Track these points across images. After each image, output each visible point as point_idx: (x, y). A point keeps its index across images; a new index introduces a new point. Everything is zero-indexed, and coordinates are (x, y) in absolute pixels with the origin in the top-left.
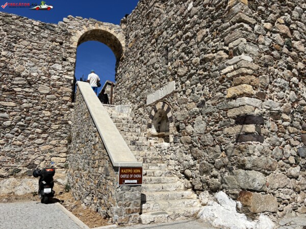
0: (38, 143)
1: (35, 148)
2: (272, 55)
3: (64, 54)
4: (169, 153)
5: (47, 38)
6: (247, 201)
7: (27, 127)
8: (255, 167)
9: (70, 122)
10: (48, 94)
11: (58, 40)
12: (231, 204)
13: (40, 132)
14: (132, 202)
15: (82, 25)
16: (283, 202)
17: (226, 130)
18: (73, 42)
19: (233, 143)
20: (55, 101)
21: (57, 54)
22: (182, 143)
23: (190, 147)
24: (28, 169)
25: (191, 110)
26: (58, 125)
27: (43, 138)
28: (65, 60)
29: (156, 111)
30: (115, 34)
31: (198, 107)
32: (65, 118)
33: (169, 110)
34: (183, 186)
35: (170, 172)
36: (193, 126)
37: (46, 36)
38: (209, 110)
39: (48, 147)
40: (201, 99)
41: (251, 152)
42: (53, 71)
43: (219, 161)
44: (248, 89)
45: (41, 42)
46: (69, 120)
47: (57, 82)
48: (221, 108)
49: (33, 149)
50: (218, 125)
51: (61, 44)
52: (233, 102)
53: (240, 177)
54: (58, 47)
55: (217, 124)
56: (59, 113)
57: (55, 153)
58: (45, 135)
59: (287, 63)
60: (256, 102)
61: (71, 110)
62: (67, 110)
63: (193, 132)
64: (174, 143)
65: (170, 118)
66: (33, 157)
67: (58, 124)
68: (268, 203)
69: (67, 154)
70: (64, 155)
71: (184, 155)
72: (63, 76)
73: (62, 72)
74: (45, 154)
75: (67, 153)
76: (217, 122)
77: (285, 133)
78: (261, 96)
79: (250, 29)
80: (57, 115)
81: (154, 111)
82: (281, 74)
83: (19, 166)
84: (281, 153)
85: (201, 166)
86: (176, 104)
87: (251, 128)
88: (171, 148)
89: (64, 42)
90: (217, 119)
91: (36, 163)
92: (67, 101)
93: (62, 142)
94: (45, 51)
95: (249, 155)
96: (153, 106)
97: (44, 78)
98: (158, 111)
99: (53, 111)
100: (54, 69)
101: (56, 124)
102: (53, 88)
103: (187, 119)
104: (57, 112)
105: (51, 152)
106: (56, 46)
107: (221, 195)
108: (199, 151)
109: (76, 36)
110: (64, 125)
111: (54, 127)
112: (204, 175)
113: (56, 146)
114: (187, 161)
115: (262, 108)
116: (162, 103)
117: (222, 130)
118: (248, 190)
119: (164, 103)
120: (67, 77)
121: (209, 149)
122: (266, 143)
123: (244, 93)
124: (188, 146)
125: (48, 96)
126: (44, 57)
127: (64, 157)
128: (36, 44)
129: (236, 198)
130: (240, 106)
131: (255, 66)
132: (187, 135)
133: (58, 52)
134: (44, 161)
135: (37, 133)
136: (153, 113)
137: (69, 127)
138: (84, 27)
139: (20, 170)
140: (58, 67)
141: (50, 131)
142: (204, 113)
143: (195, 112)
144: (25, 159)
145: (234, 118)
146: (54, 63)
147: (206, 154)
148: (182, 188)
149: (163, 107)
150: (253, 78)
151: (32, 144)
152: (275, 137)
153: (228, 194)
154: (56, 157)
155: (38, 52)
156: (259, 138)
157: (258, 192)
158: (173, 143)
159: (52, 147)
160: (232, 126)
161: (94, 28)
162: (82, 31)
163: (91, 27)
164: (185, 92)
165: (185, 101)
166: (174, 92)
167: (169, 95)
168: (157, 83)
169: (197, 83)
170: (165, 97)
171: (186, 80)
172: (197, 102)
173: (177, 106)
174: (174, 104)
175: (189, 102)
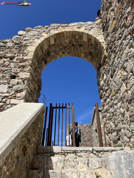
11: (8, 55)
15: (41, 33)
18: (28, 53)
21: (4, 71)
28: (14, 77)
51: (12, 58)
54: (7, 63)
73: (7, 95)
89: (16, 55)
106: (5, 62)
109: (32, 46)
120: (13, 101)
133: (6, 69)
138: (44, 34)
140: (3, 88)
161: (56, 32)
162: (40, 39)
163: (53, 32)
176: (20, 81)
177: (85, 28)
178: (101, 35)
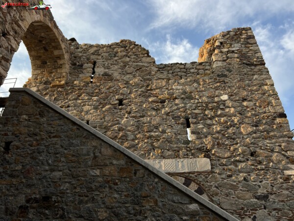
25: (248, 201)
30: (64, 51)
33: (200, 191)
36: (254, 220)
86: (217, 187)
103: (242, 210)
109: (30, 15)
119: (188, 180)
143: (255, 204)
149: (186, 184)
161: (49, 25)
163: (47, 21)
164: (230, 176)
165: (234, 188)
166: (208, 171)
167: (200, 173)
168: (168, 150)
169: (249, 172)
170: (189, 173)
171: (230, 165)
172: (255, 193)
173: (218, 190)
174: (211, 186)
175: (241, 190)
177: (65, 47)
178: (69, 66)
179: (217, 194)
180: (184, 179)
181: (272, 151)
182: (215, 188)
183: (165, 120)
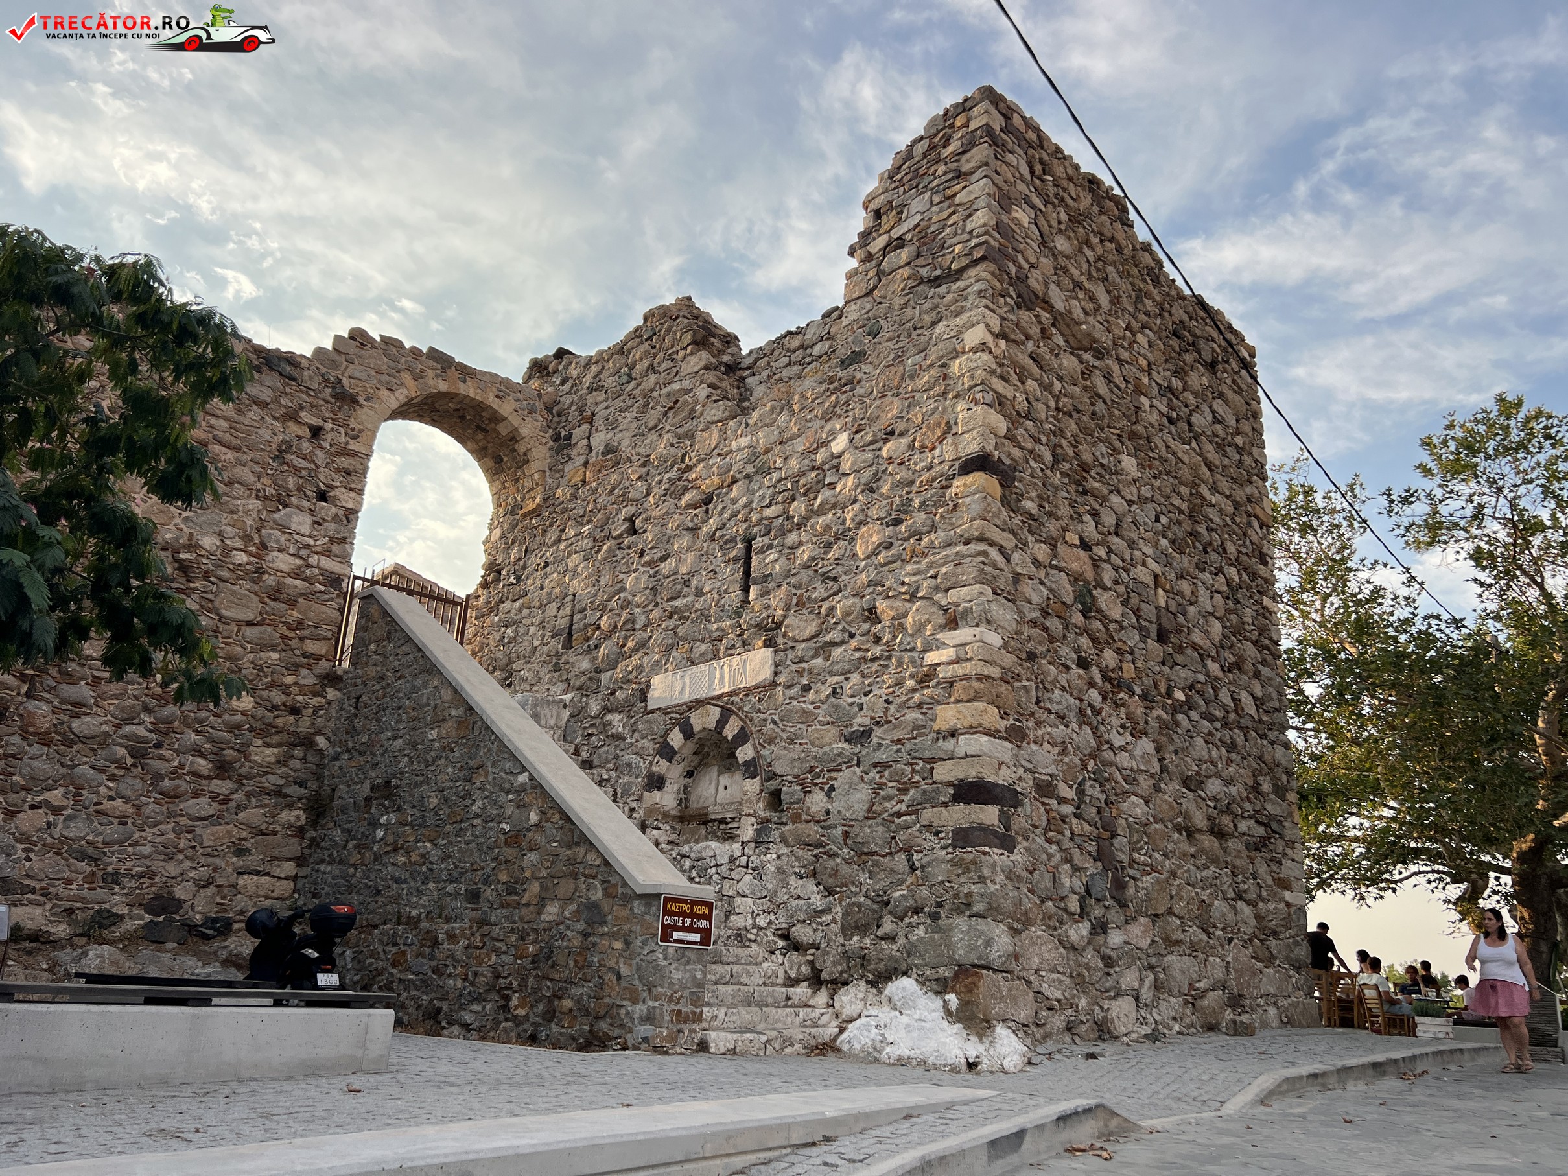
0: (195, 812)
1: (178, 834)
2: (1046, 629)
3: (323, 476)
4: (734, 875)
5: (263, 405)
6: (970, 991)
7: (158, 746)
8: (993, 912)
9: (321, 741)
10: (249, 623)
11: (306, 417)
12: (929, 1007)
13: (206, 772)
14: (686, 993)
15: (399, 372)
16: (1048, 1004)
17: (927, 815)
18: (361, 431)
19: (944, 848)
20: (275, 656)
21: (298, 470)
22: (787, 845)
23: (815, 856)
24: (148, 918)
25: (827, 749)
26: (276, 750)
27: (215, 797)
28: (322, 496)
29: (688, 733)
30: (515, 420)
31: (848, 741)
32: (304, 725)
33: (742, 737)
34: (781, 974)
35: (739, 935)
36: (828, 795)
37: (266, 395)
38: (881, 756)
39: (228, 832)
40: (859, 720)
41: (986, 872)
42: (275, 537)
43: (903, 896)
44: (991, 716)
45: (242, 419)
46: (319, 733)
47: (289, 581)
48: (917, 755)
49: (171, 836)
50: (906, 798)
51: (316, 432)
52: (949, 744)
53: (957, 936)
54: (306, 446)
55: (903, 797)
56: (284, 705)
57: (254, 859)
58: (223, 786)
59: (1077, 651)
60: (1004, 749)
61: (331, 693)
62: (316, 694)
63: (828, 812)
64: (758, 844)
65: (746, 763)
66: (172, 869)
67: (279, 745)
68: (1015, 1000)
69: (298, 866)
70: (289, 868)
71: (793, 880)
72: (313, 560)
73: (311, 542)
74: (217, 861)
75: (300, 861)
76: (904, 791)
77: (1063, 833)
78: (1016, 735)
79: (1000, 560)
80: (275, 707)
81: (683, 732)
82: (1063, 679)
83: (117, 901)
84: (1049, 884)
85: (846, 914)
86: (775, 723)
87: (990, 814)
88: (744, 860)
89: (328, 426)
90: (905, 783)
91: (180, 893)
92: (317, 658)
93: (285, 816)
94: (258, 455)
95: (982, 880)
96: (680, 716)
97: (241, 558)
98: (696, 737)
99: (264, 694)
100: (281, 527)
101: (267, 745)
102: (272, 603)
103: (810, 772)
104: (277, 697)
105: (240, 852)
106: (300, 438)
107: (903, 987)
108: (845, 870)
109: (372, 409)
110: (298, 752)
111: (261, 754)
112: (856, 938)
113: (263, 834)
114: (799, 897)
115: (1015, 766)
116: (717, 711)
117: (916, 812)
118: (974, 966)
119: (726, 713)
120: (326, 563)
121: (876, 864)
122: (1019, 857)
123: (980, 725)
124: (807, 854)
125: (249, 632)
126: (252, 479)
127: (286, 878)
128: (224, 424)
129: (941, 987)
130: (967, 756)
131: (1009, 660)
132: (808, 821)
133: (304, 464)
134: (212, 889)
135: (195, 774)
136: (676, 738)
137: (316, 760)
138: (406, 377)
139: (121, 917)
140: (301, 523)
141: (244, 771)
142: (867, 762)
143: (839, 755)
144: (140, 876)
145: (950, 784)
146: (285, 506)
147: (863, 877)
148: (780, 981)
149: (722, 723)
150: (1003, 688)
151: (171, 815)
152: (1040, 841)
153: (922, 981)
154: (258, 873)
155: (230, 455)
156: (1007, 843)
157: (995, 971)
158: (752, 845)
159: (244, 834)
160: (945, 804)
161: (443, 386)
162: (397, 393)
163: (431, 382)
164: (806, 689)
165: (807, 718)
166: (767, 683)
167: (748, 691)
168: (702, 641)
169: (849, 672)
170: (732, 693)
171: (814, 657)
172: (846, 727)
173: (777, 730)
174: (765, 720)
175: (819, 722)
176: (341, 513)
177: (514, 405)
178: (546, 448)
179: (771, 741)
180: (718, 710)
181: (913, 597)
182: (772, 726)
183: (704, 559)
